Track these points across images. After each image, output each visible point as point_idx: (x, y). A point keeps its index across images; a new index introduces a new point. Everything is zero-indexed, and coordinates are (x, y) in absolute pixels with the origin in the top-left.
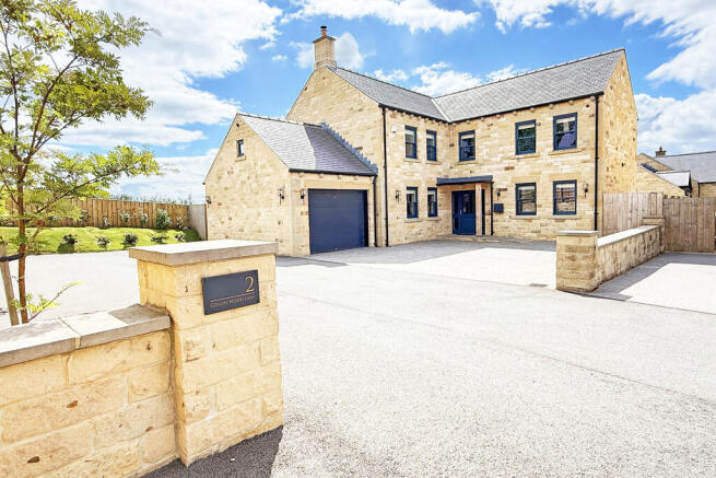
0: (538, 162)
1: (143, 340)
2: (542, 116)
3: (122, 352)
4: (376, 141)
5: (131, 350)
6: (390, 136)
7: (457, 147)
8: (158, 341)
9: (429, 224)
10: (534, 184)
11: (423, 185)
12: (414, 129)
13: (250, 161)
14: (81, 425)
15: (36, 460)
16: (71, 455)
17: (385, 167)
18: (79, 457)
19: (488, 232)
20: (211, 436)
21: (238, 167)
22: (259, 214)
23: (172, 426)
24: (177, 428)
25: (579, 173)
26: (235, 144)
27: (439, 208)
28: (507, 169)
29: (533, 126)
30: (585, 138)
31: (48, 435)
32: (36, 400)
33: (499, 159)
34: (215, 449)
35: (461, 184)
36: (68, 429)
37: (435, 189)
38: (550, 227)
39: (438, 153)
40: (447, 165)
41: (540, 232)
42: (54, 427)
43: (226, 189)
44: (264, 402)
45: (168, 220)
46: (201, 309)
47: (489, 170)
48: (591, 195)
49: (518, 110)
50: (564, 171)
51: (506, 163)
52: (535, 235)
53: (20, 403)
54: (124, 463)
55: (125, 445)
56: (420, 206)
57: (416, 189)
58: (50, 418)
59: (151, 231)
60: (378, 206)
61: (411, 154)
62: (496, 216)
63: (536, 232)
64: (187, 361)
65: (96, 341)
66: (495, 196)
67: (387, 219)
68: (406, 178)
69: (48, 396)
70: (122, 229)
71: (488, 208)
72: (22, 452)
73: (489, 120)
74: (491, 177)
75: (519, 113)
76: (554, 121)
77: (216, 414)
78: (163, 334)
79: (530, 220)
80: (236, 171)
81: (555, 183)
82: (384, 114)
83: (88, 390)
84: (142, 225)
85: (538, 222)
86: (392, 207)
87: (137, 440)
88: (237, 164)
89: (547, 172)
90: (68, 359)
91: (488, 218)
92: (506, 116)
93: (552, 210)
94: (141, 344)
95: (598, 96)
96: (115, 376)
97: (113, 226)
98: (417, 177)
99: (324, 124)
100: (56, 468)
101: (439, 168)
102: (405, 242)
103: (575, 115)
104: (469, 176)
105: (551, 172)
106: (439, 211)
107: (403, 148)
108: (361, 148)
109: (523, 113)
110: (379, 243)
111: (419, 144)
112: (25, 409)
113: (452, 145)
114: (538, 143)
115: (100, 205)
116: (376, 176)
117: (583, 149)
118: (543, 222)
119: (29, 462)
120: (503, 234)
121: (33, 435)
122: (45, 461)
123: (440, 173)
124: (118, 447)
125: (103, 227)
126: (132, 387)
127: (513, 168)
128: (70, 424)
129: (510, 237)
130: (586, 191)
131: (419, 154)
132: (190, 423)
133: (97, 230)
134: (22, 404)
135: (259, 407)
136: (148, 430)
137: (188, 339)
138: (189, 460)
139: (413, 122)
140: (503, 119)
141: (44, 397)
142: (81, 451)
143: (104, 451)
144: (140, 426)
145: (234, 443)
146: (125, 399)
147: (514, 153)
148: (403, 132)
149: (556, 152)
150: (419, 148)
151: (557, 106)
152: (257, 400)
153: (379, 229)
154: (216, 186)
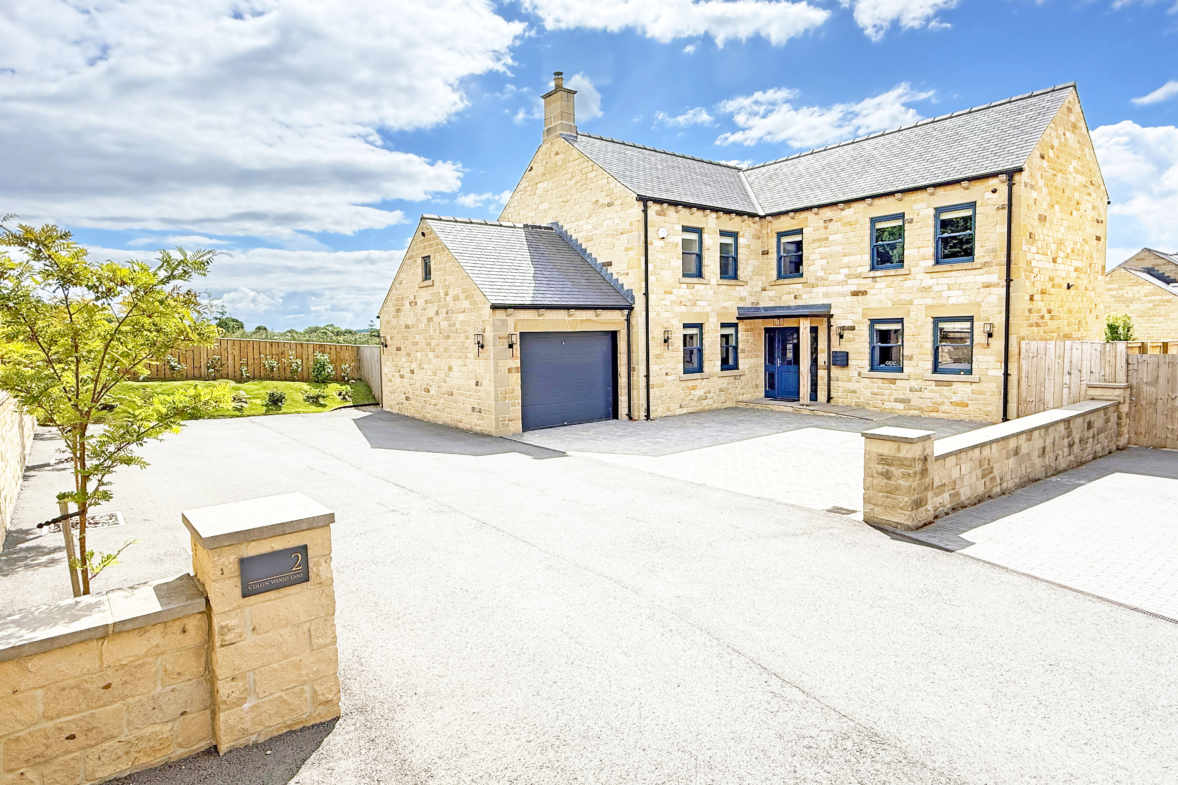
0: (907, 284)
1: (178, 623)
2: (915, 207)
3: (155, 637)
4: (632, 253)
5: (165, 633)
6: (655, 245)
7: (773, 256)
8: (194, 624)
9: (723, 383)
10: (901, 321)
11: (711, 320)
12: (699, 231)
13: (438, 288)
14: (114, 706)
15: (72, 737)
16: (105, 735)
17: (646, 294)
18: (112, 737)
19: (822, 396)
20: (248, 725)
21: (424, 295)
22: (450, 369)
23: (208, 711)
24: (214, 714)
25: (979, 305)
26: (419, 261)
27: (740, 355)
28: (855, 294)
29: (899, 223)
30: (989, 245)
31: (83, 714)
32: (72, 682)
33: (841, 277)
34: (253, 738)
35: (778, 317)
36: (101, 709)
37: (735, 325)
38: (926, 394)
39: (740, 266)
40: (757, 284)
41: (909, 401)
42: (89, 707)
43: (407, 327)
44: (315, 692)
45: (330, 368)
46: (238, 591)
47: (826, 295)
48: (998, 343)
49: (874, 197)
50: (952, 301)
51: (854, 285)
52: (901, 406)
53: (58, 684)
54: (158, 746)
55: (157, 728)
56: (706, 352)
57: (700, 326)
58: (85, 698)
59: (305, 386)
60: (634, 356)
61: (694, 270)
62: (835, 371)
63: (902, 401)
64: (222, 646)
65: (129, 626)
66: (835, 338)
67: (647, 376)
68: (684, 309)
69: (84, 678)
70: (266, 383)
71: (822, 358)
72: (60, 729)
73: (827, 213)
74: (829, 306)
75: (877, 202)
76: (936, 216)
77: (255, 702)
78: (200, 616)
79: (893, 381)
80: (420, 302)
81: (937, 320)
82: (645, 211)
83: (121, 672)
84: (293, 377)
85: (907, 384)
86: (658, 356)
87: (170, 724)
88: (423, 292)
89: (921, 301)
90: (103, 643)
91: (822, 374)
92: (855, 205)
93: (930, 365)
94: (176, 627)
95: (1011, 174)
96: (147, 660)
97: (254, 378)
98: (703, 306)
99: (556, 223)
100: (91, 746)
101: (741, 291)
102: (679, 412)
103: (973, 205)
104: (793, 303)
105: (929, 301)
106: (740, 361)
107: (678, 263)
108: (610, 264)
109: (883, 201)
110: (635, 414)
111: (706, 254)
112: (63, 689)
113: (765, 253)
114: (909, 253)
115: (237, 347)
116: (632, 309)
117: (985, 264)
118: (914, 384)
119: (67, 738)
120: (847, 402)
121: (70, 714)
122: (80, 739)
123: (742, 299)
124: (150, 730)
125: (240, 380)
126: (166, 670)
127: (864, 293)
128: (105, 705)
129: (859, 407)
130: (990, 335)
131: (706, 271)
132: (224, 711)
133: (233, 384)
134: (62, 684)
135: (308, 695)
136: (183, 713)
137: (223, 624)
138: (223, 749)
139: (696, 219)
140: (850, 212)
141: (81, 679)
142: (115, 732)
143: (137, 733)
144: (173, 710)
145: (276, 734)
146: (159, 682)
147: (868, 268)
148: (679, 237)
149: (939, 268)
150: (706, 261)
151: (941, 191)
152: (306, 688)
153: (634, 393)
154: (394, 322)
